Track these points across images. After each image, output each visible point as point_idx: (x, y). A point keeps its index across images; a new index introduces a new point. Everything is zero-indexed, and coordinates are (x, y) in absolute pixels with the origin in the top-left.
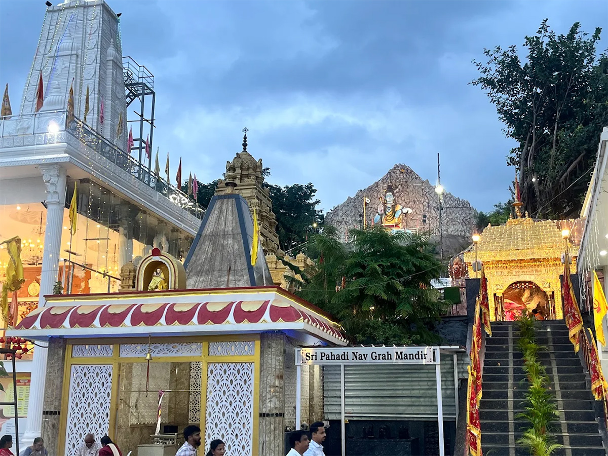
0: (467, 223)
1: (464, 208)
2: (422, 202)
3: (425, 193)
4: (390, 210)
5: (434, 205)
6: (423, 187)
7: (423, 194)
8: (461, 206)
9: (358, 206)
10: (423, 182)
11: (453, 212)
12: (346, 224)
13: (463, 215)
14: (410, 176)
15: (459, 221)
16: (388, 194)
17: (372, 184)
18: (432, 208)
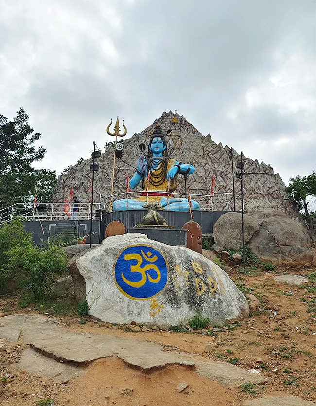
0: (275, 196)
1: (266, 176)
2: (203, 165)
3: (207, 152)
4: (159, 167)
5: (220, 169)
6: (203, 145)
7: (204, 154)
8: (262, 171)
9: (107, 167)
10: (203, 138)
11: (251, 179)
12: (86, 192)
13: (268, 185)
14: (184, 129)
15: (262, 192)
16: (155, 139)
17: (131, 137)
18: (219, 173)
